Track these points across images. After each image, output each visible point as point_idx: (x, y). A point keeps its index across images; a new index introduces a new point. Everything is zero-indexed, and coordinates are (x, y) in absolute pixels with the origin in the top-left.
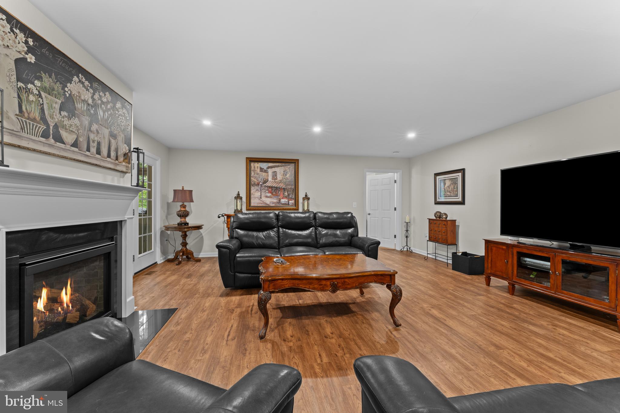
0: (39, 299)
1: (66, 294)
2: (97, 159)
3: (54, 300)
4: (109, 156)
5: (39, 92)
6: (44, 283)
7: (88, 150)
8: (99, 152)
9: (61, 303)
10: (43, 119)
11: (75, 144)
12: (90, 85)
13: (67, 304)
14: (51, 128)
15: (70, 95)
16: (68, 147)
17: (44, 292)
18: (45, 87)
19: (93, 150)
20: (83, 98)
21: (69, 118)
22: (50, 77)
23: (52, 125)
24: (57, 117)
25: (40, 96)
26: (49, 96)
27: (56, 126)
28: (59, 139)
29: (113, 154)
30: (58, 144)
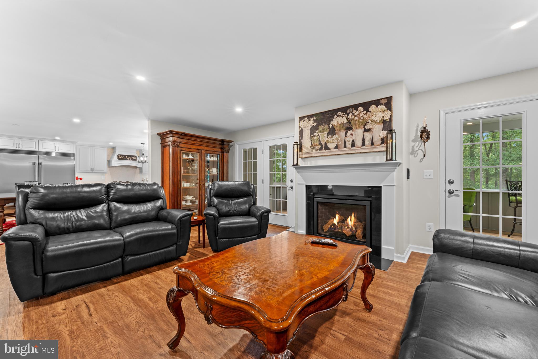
0: (335, 219)
1: (351, 221)
2: (352, 150)
3: (343, 221)
4: (363, 144)
5: (318, 134)
6: (337, 212)
7: (345, 147)
8: (353, 145)
9: (348, 226)
10: (320, 144)
11: (336, 147)
12: (344, 113)
13: (351, 226)
14: (323, 145)
15: (333, 126)
16: (332, 150)
17: (337, 216)
18: (321, 131)
19: (349, 145)
20: (340, 123)
21: (332, 137)
22: (322, 125)
23: (323, 143)
24: (326, 139)
25: (319, 135)
26: (322, 133)
27: (326, 144)
28: (327, 148)
29: (367, 142)
30: (327, 151)
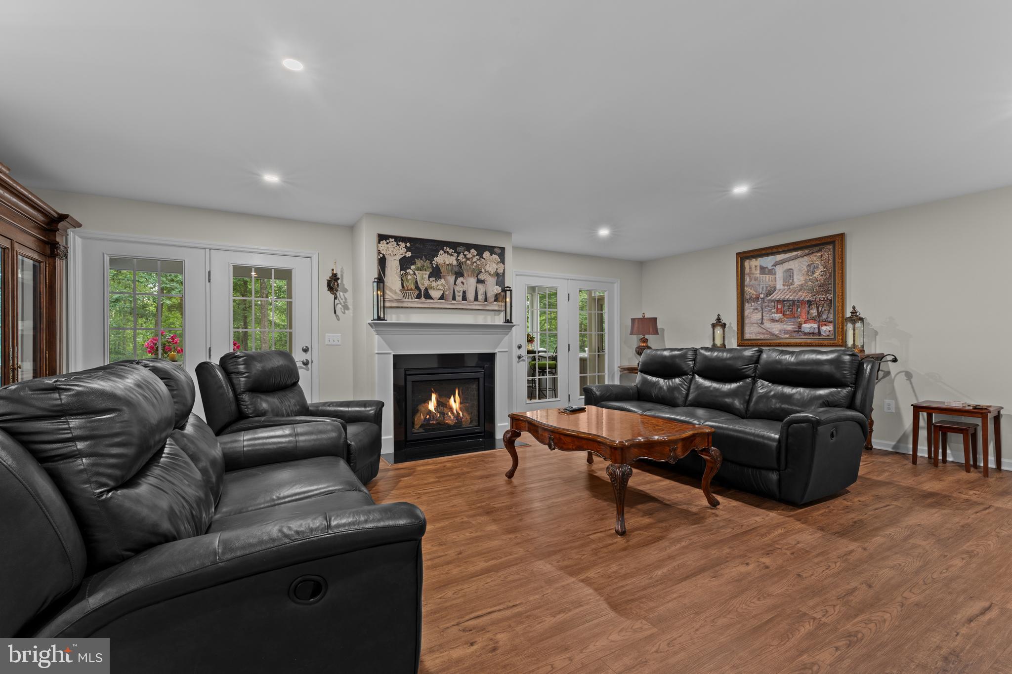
0: (430, 402)
1: (455, 401)
2: (463, 304)
3: (442, 404)
4: (476, 299)
5: (414, 272)
6: (433, 390)
7: (454, 299)
8: (464, 298)
9: (451, 409)
10: (417, 288)
11: (442, 297)
12: (453, 251)
13: (456, 410)
14: (423, 291)
15: (437, 265)
16: (436, 301)
17: (434, 396)
18: (418, 268)
19: (459, 297)
20: (447, 263)
21: (436, 281)
22: (421, 259)
23: (423, 289)
24: (427, 283)
25: (415, 274)
26: (421, 272)
27: (426, 290)
28: (428, 296)
29: (480, 297)
30: (428, 301)
